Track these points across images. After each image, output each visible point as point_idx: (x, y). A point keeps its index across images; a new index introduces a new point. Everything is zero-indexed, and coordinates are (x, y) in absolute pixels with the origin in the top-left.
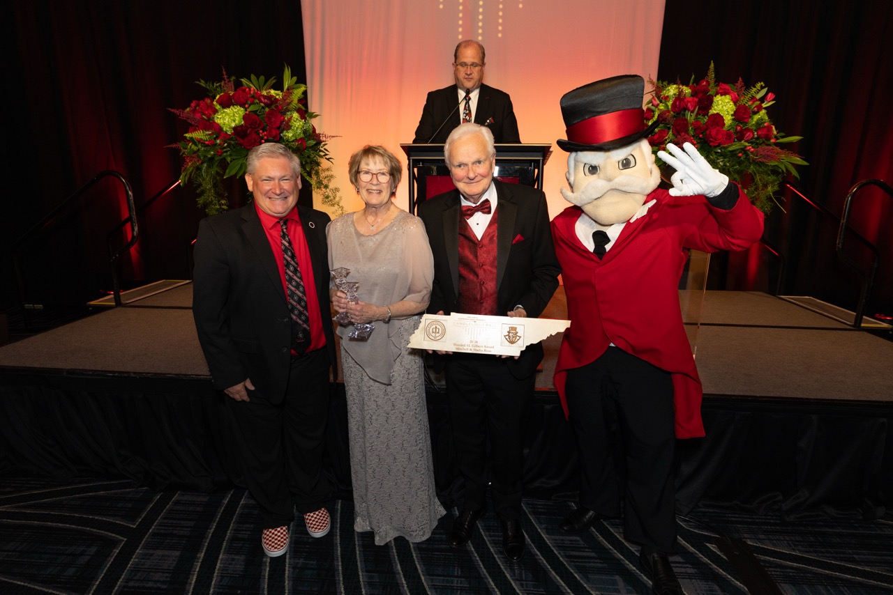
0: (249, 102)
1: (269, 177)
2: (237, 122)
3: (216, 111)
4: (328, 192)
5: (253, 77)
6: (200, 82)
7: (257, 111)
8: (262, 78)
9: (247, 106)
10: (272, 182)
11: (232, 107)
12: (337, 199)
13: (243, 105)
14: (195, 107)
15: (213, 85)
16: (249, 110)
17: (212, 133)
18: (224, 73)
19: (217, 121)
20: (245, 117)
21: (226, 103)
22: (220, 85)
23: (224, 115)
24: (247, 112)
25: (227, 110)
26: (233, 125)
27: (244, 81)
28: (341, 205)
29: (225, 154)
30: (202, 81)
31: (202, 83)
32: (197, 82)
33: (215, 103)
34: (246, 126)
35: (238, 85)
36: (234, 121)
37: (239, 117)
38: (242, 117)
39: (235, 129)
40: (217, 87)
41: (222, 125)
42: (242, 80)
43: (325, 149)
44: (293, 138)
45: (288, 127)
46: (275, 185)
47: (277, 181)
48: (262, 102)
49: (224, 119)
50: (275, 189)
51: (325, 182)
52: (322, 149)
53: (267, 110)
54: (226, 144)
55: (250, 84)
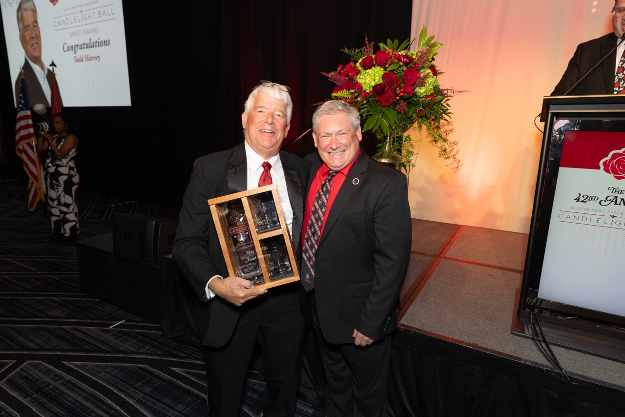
0: (389, 62)
1: (327, 134)
2: (376, 81)
3: (359, 72)
4: (446, 146)
5: (389, 41)
6: (344, 49)
7: (394, 70)
8: (396, 41)
9: (387, 66)
10: (330, 138)
11: (373, 68)
12: (454, 152)
13: (382, 65)
14: (341, 70)
15: (355, 51)
16: (389, 69)
17: (356, 92)
18: (366, 39)
19: (360, 81)
20: (384, 77)
21: (367, 65)
22: (361, 51)
23: (366, 75)
24: (387, 72)
25: (369, 71)
26: (373, 84)
27: (382, 45)
28: (458, 157)
29: (363, 110)
30: (346, 49)
31: (346, 51)
32: (342, 50)
33: (358, 65)
34: (384, 84)
35: (376, 49)
36: (374, 80)
37: (379, 76)
38: (381, 77)
39: (375, 87)
40: (358, 52)
41: (363, 85)
42: (380, 44)
43: (447, 104)
44: (425, 94)
45: (422, 84)
46: (332, 140)
47: (334, 136)
48: (401, 62)
49: (365, 79)
50: (332, 144)
51: (444, 135)
52: (445, 104)
53: (405, 68)
54: (365, 102)
55: (386, 47)
